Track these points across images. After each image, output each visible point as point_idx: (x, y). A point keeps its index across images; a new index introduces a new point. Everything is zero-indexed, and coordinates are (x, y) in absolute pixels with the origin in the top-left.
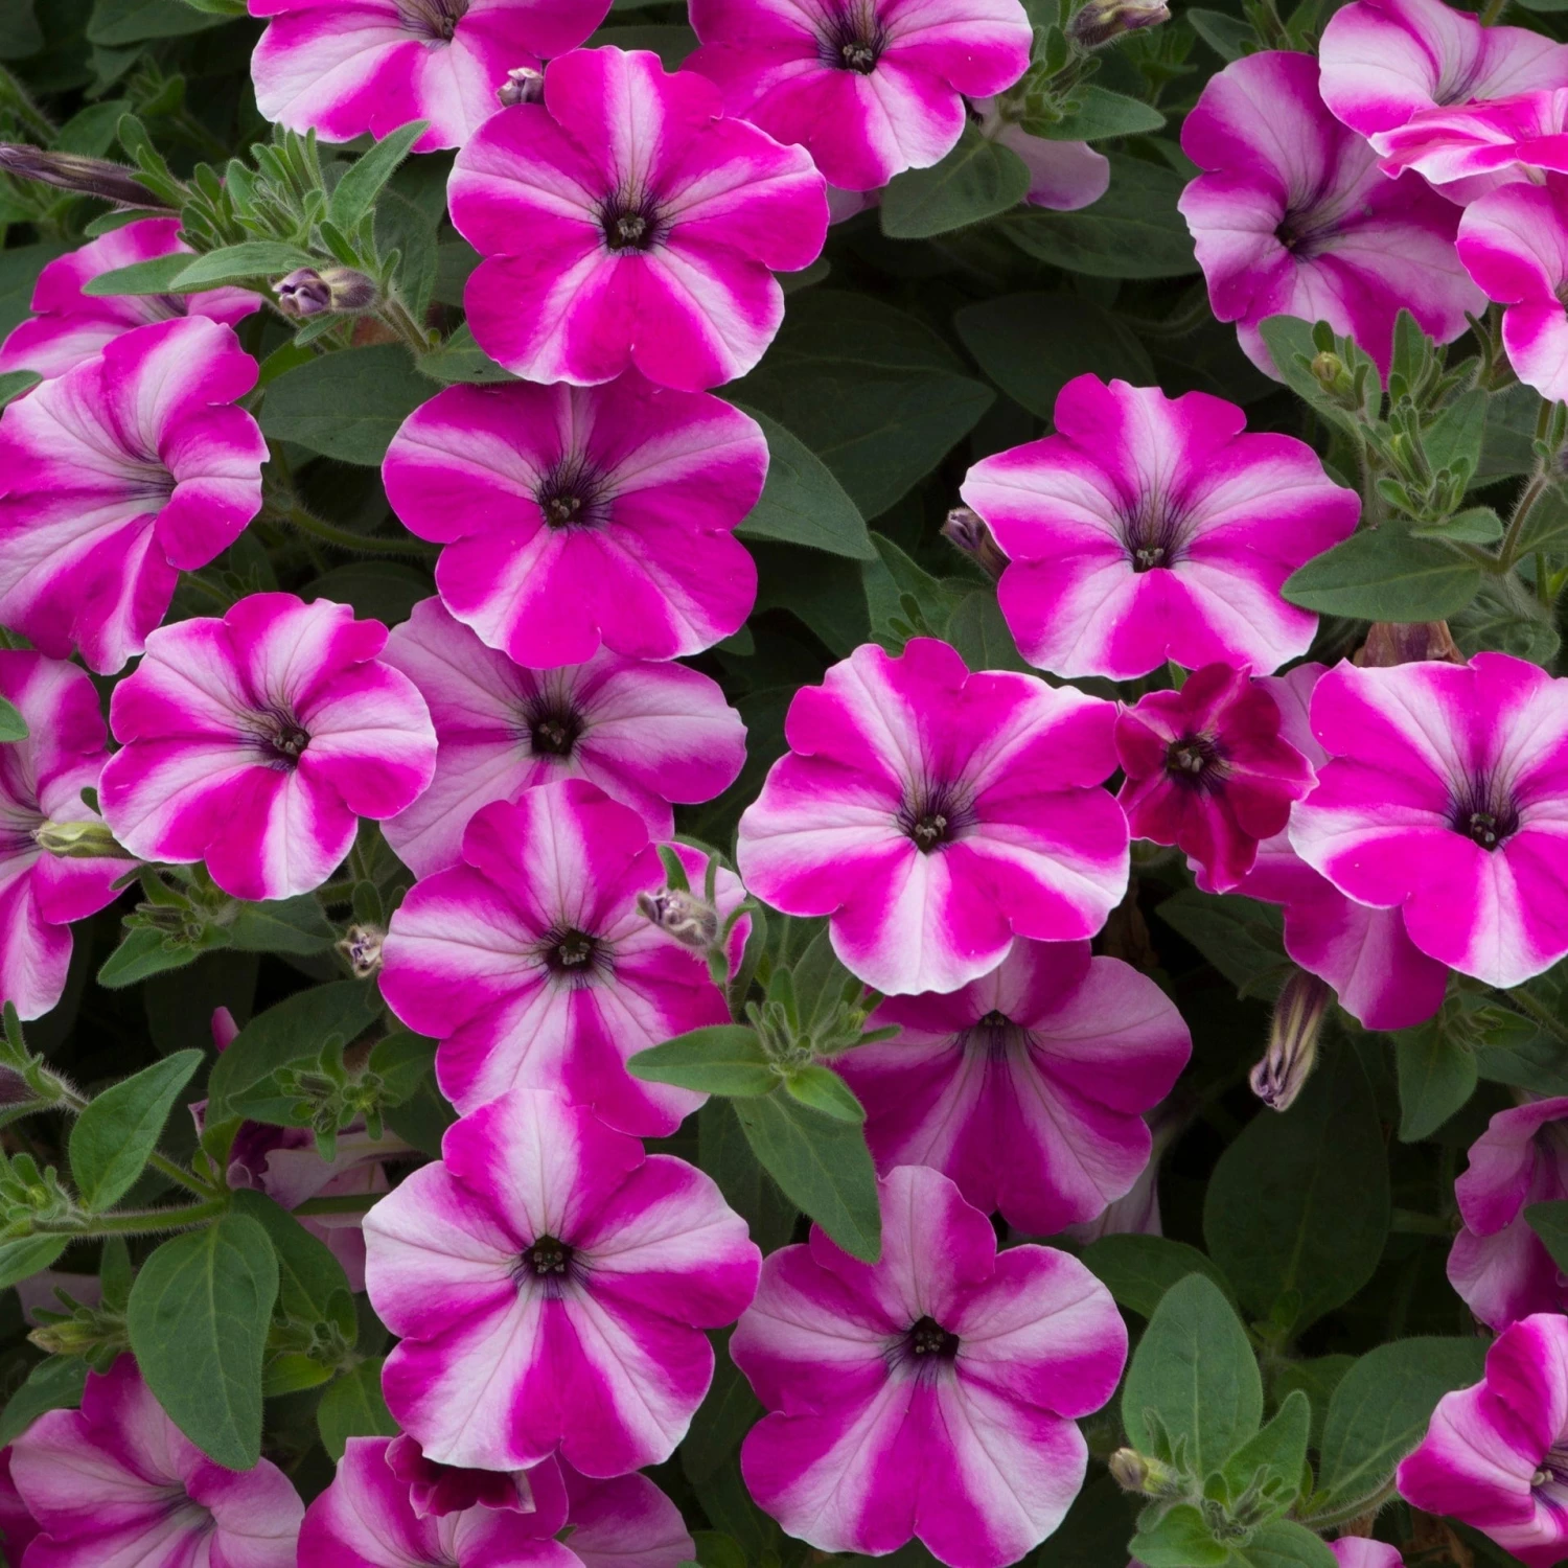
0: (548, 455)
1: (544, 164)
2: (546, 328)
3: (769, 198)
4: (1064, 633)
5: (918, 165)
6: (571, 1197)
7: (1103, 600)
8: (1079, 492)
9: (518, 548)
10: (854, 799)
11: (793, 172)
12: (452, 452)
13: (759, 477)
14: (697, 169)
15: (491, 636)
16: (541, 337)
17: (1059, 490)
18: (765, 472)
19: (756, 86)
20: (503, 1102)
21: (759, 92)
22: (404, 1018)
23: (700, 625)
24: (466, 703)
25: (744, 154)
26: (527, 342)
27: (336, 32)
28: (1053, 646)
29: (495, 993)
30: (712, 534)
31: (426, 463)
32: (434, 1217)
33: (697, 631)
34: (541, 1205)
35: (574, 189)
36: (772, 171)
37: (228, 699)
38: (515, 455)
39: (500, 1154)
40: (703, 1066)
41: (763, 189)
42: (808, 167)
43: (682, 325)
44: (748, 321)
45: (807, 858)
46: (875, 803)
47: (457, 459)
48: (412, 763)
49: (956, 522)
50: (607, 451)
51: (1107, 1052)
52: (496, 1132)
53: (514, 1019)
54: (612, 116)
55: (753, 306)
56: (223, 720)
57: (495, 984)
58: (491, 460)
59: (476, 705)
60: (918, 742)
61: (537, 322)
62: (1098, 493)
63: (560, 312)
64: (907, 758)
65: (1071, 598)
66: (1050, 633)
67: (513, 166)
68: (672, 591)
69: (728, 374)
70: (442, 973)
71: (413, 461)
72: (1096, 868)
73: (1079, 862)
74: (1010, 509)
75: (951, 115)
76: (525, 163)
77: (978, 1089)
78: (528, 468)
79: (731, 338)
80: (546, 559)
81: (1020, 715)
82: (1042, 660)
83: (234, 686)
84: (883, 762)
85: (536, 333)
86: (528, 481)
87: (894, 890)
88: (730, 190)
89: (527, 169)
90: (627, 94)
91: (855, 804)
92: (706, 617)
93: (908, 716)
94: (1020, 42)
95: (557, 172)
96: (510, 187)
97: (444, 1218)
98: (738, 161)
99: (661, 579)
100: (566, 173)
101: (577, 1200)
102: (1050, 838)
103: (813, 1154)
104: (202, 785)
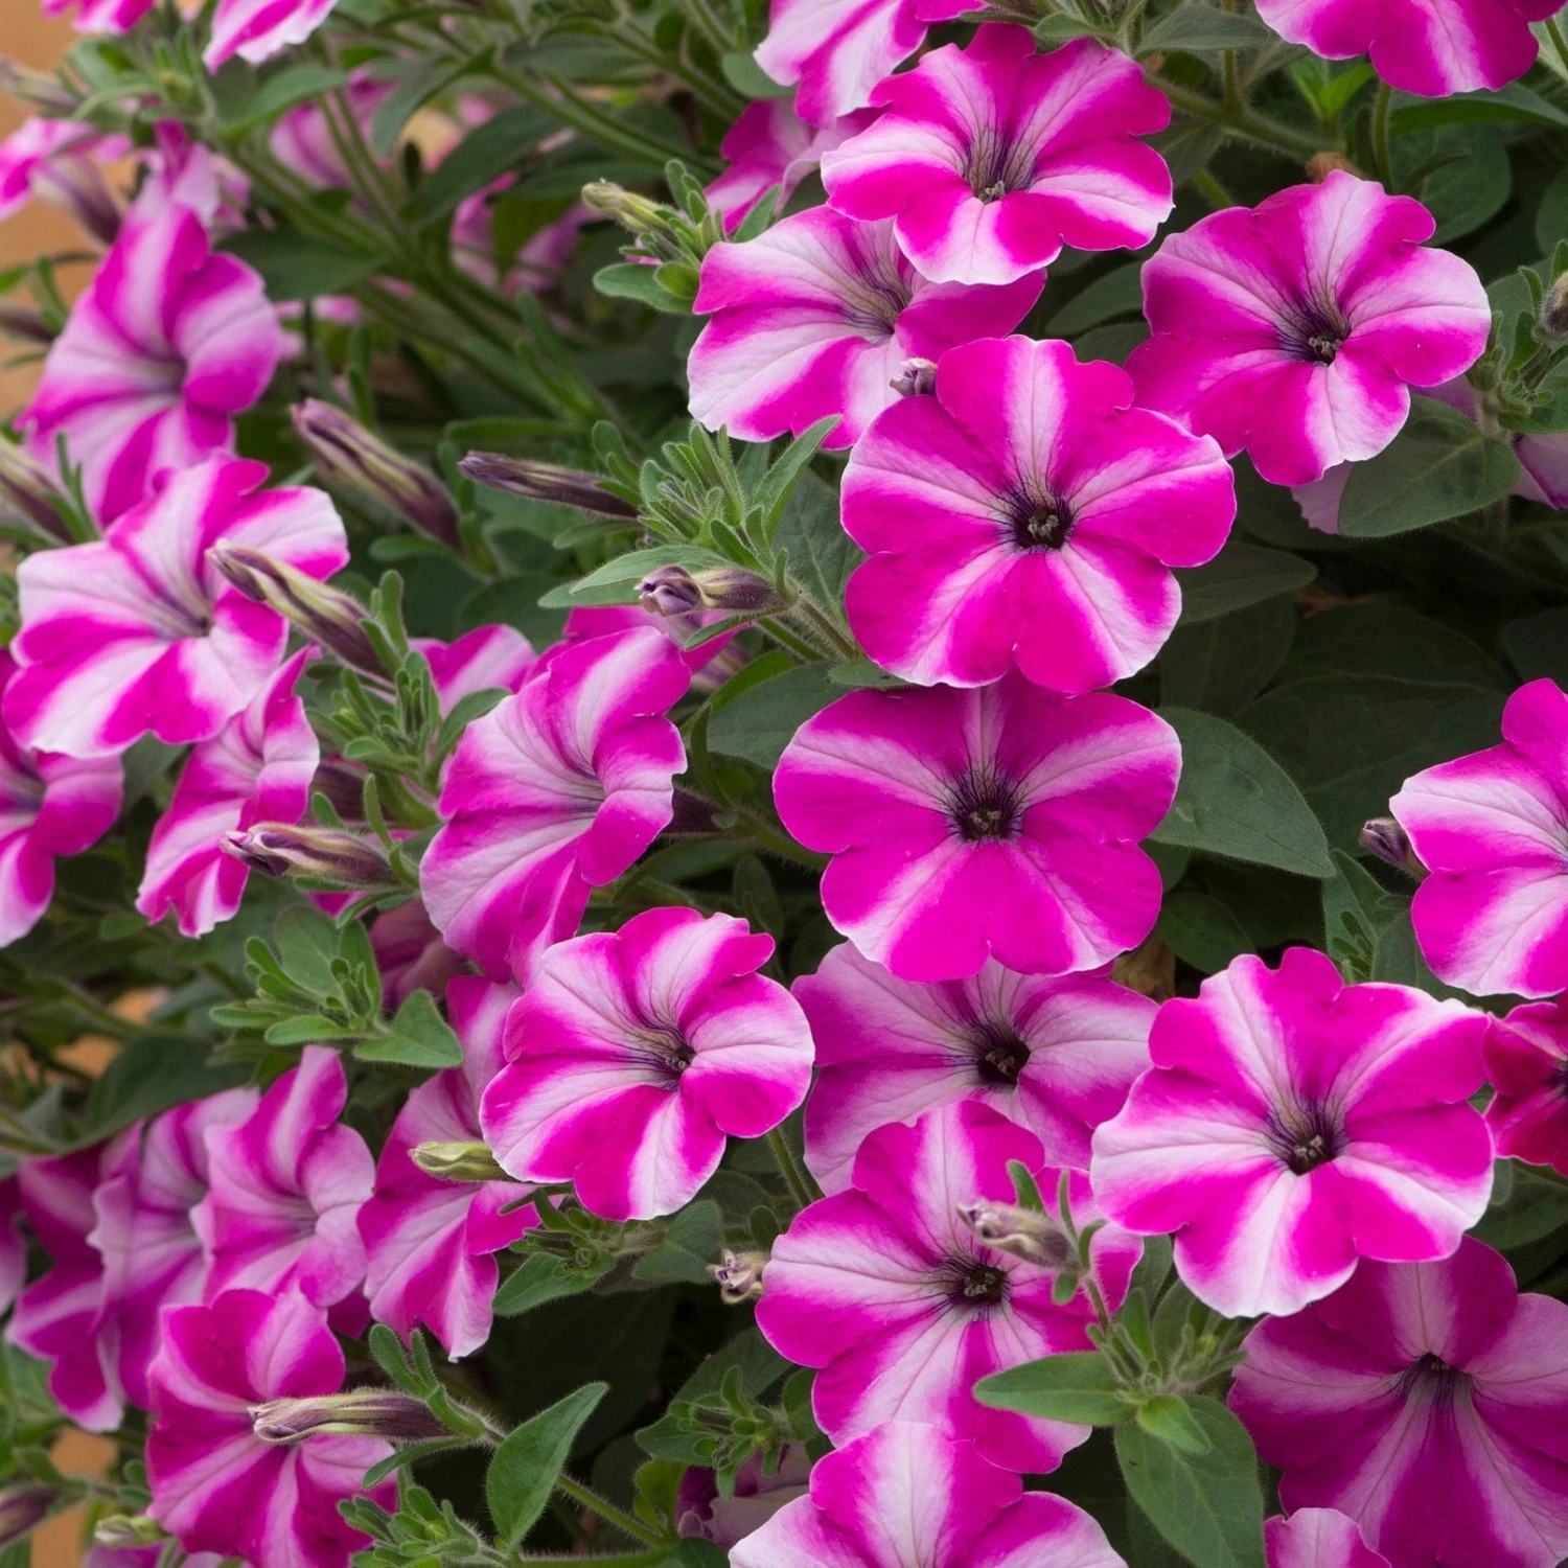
0: (954, 764)
1: (936, 457)
2: (930, 628)
3: (1169, 491)
4: (1480, 949)
5: (1353, 458)
6: (941, 1534)
7: (1532, 915)
8: (1516, 803)
9: (913, 859)
10: (1213, 1115)
11: (1198, 463)
12: (846, 759)
13: (1170, 786)
14: (1097, 462)
15: (872, 949)
16: (924, 638)
17: (1495, 799)
18: (1176, 780)
19: (1201, 378)
20: (877, 1434)
21: (1204, 385)
23: (1097, 939)
24: (897, 1027)
25: (1146, 445)
26: (910, 642)
27: (772, 328)
28: (1468, 962)
29: (880, 1322)
30: (1117, 845)
31: (821, 770)
32: (799, 1552)
33: (1095, 946)
34: (911, 1542)
35: (971, 484)
36: (1176, 462)
37: (615, 1016)
38: (916, 763)
39: (869, 1488)
40: (1055, 1393)
41: (1163, 481)
42: (1216, 458)
43: (1072, 623)
44: (1139, 618)
45: (1158, 1176)
46: (1236, 1120)
47: (851, 766)
48: (786, 1079)
49: (1371, 832)
50: (1017, 757)
51: (1544, 1397)
52: (867, 1464)
53: (899, 1350)
54: (1011, 407)
55: (1147, 605)
56: (611, 1037)
57: (881, 1314)
58: (888, 768)
59: (907, 1029)
60: (1283, 1056)
61: (920, 622)
62: (1538, 804)
63: (949, 611)
64: (1273, 1072)
65: (1493, 912)
66: (1464, 949)
67: (905, 461)
68: (1071, 903)
69: (1114, 674)
70: (823, 1299)
71: (806, 769)
72: (1454, 1187)
73: (1437, 1182)
74: (1441, 820)
75: (1394, 404)
76: (915, 456)
77: (1421, 1436)
78: (932, 777)
79: (1119, 636)
80: (947, 872)
81: (1391, 1029)
82: (1455, 976)
83: (620, 1002)
84: (1246, 1077)
85: (919, 633)
86: (932, 790)
87: (1247, 1210)
88: (1130, 482)
89: (919, 463)
90: (1029, 384)
91: (1213, 1120)
92: (1103, 930)
93: (1274, 1029)
94: (1476, 327)
95: (950, 466)
96: (902, 482)
97: (809, 1552)
98: (1139, 452)
99: (1059, 890)
100: (960, 467)
101: (947, 1539)
102: (1410, 1156)
103: (1198, 1493)
104: (582, 1104)
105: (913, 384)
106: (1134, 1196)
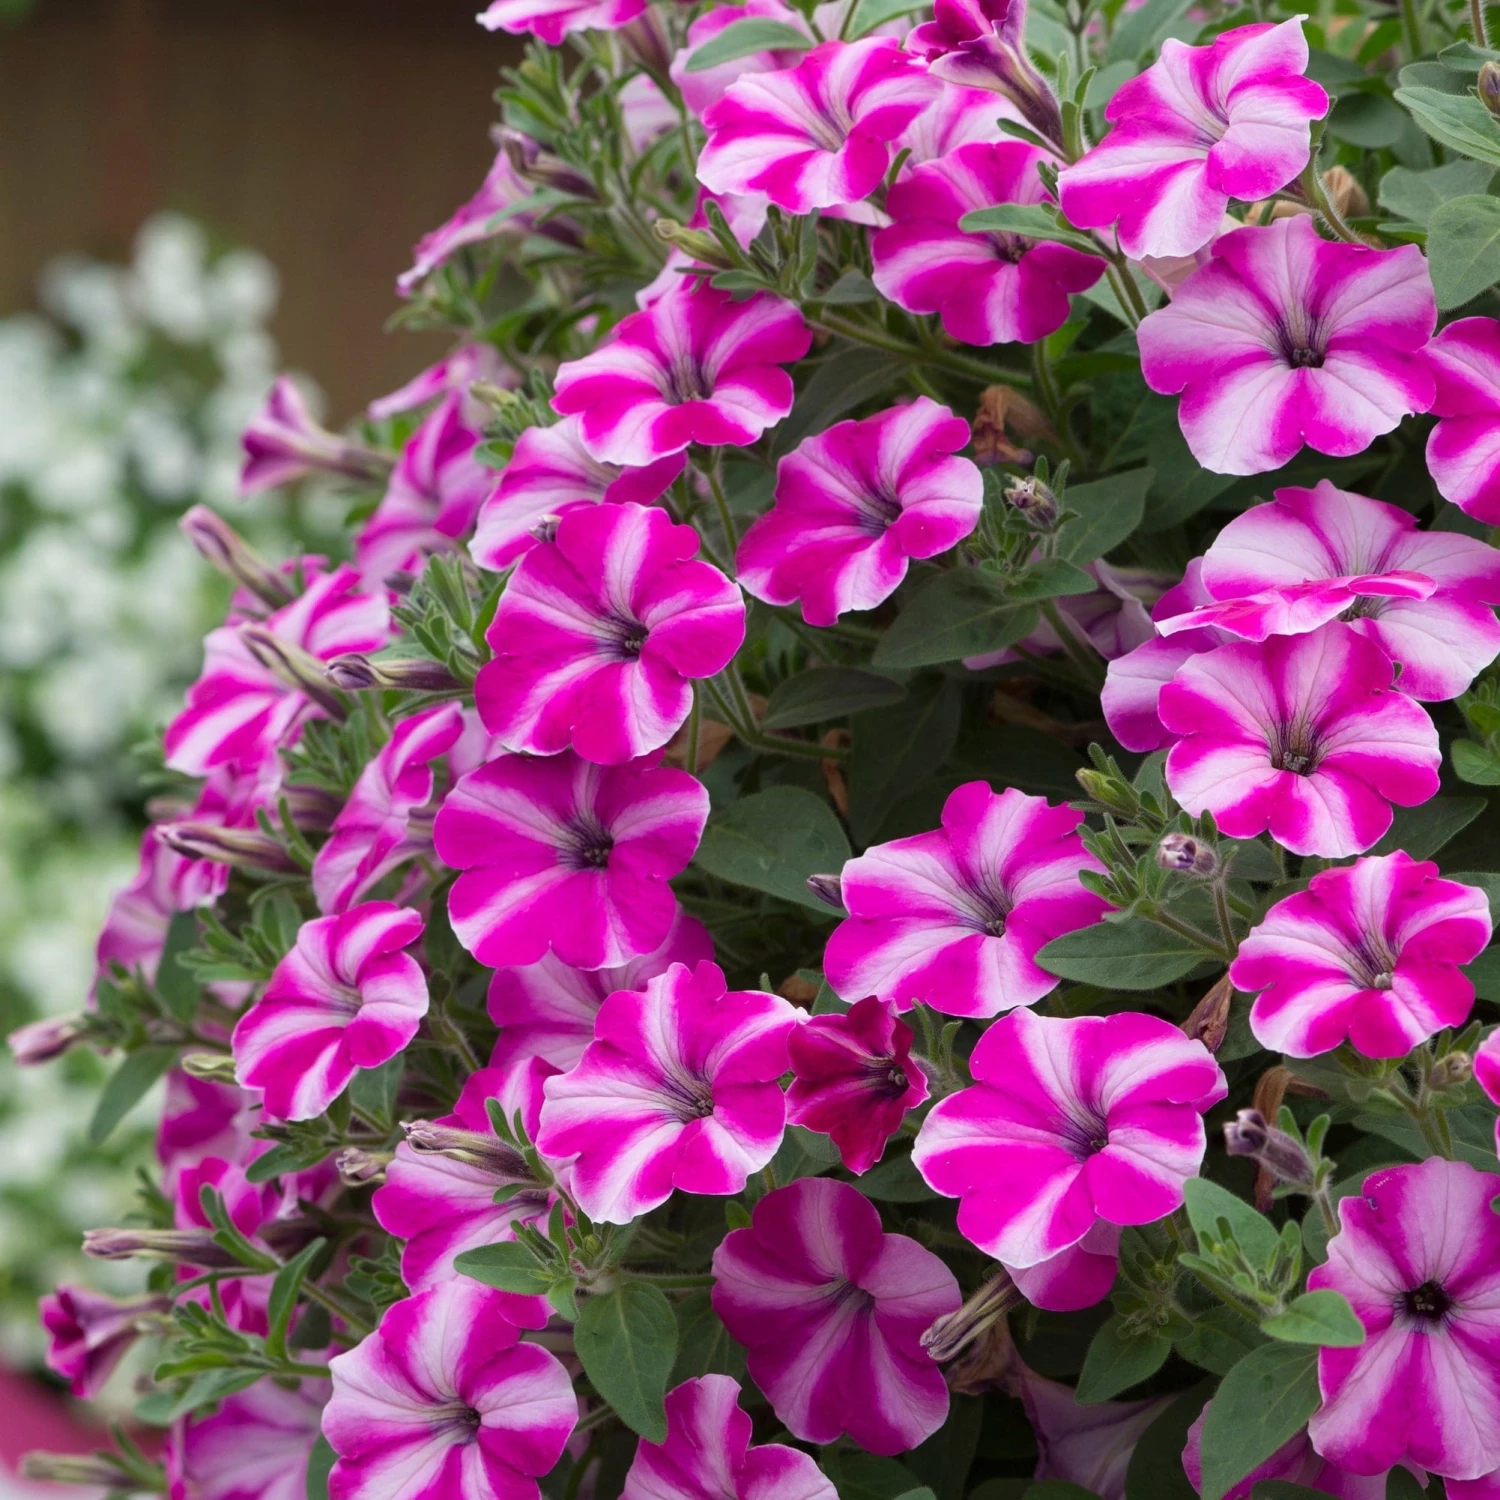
0: (564, 813)
1: (553, 588)
2: (528, 710)
3: (697, 622)
4: (867, 975)
6: (458, 1366)
7: (917, 953)
8: (929, 870)
9: (521, 877)
10: (622, 1076)
11: (722, 603)
12: (486, 802)
13: (695, 839)
14: (656, 598)
15: (468, 940)
16: (522, 717)
17: (916, 866)
18: (700, 835)
19: (789, 544)
20: (434, 1291)
21: (791, 548)
22: (382, 1219)
23: (624, 946)
24: (553, 1003)
25: (689, 588)
26: (511, 719)
27: (530, 490)
28: (857, 983)
29: (458, 1211)
30: (651, 878)
31: (468, 809)
32: (368, 1368)
33: (622, 951)
34: (440, 1369)
35: (576, 608)
36: (706, 601)
37: (324, 975)
38: (534, 809)
39: (418, 1327)
40: (504, 1268)
41: (694, 615)
42: (737, 600)
43: (615, 710)
44: (659, 713)
45: (577, 1116)
46: (636, 1081)
47: (489, 808)
48: (400, 1028)
49: (813, 883)
51: (905, 1311)
52: (422, 1311)
53: (469, 1232)
54: (609, 554)
55: (666, 703)
56: (321, 991)
57: (461, 1205)
58: (515, 812)
59: (561, 1004)
60: (676, 1038)
61: (520, 706)
62: (944, 872)
63: (542, 700)
64: (668, 1048)
65: (887, 949)
66: (855, 974)
67: (531, 587)
68: (615, 919)
69: (634, 752)
70: (418, 1190)
71: (460, 808)
72: (752, 1143)
73: (743, 1138)
74: (875, 879)
75: (894, 570)
76: (540, 586)
77: (846, 1335)
78: (547, 821)
79: (644, 727)
80: (545, 890)
81: (748, 1024)
82: (846, 994)
83: (327, 964)
84: (649, 1051)
85: (519, 714)
86: (548, 830)
87: (626, 1147)
88: (676, 614)
89: (541, 591)
90: (626, 540)
91: (620, 1080)
92: (629, 940)
94: (967, 517)
95: (562, 594)
96: (530, 605)
97: (374, 1368)
98: (684, 593)
99: (610, 909)
100: (570, 595)
101: (461, 1369)
102: (732, 1118)
104: (290, 1036)
105: (544, 534)
106: (559, 1130)
